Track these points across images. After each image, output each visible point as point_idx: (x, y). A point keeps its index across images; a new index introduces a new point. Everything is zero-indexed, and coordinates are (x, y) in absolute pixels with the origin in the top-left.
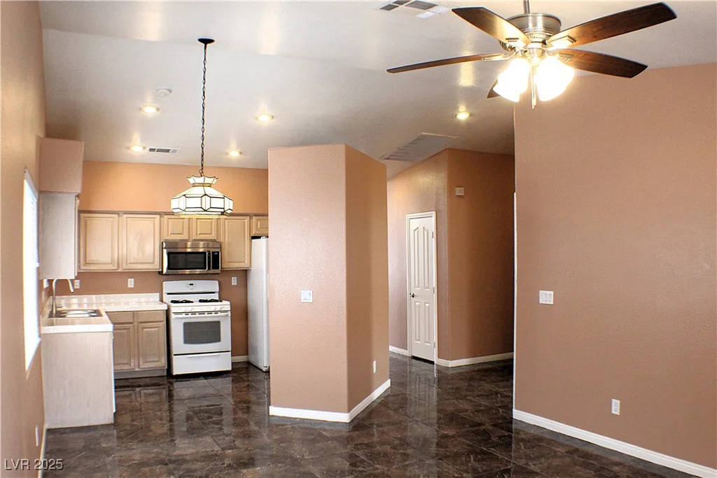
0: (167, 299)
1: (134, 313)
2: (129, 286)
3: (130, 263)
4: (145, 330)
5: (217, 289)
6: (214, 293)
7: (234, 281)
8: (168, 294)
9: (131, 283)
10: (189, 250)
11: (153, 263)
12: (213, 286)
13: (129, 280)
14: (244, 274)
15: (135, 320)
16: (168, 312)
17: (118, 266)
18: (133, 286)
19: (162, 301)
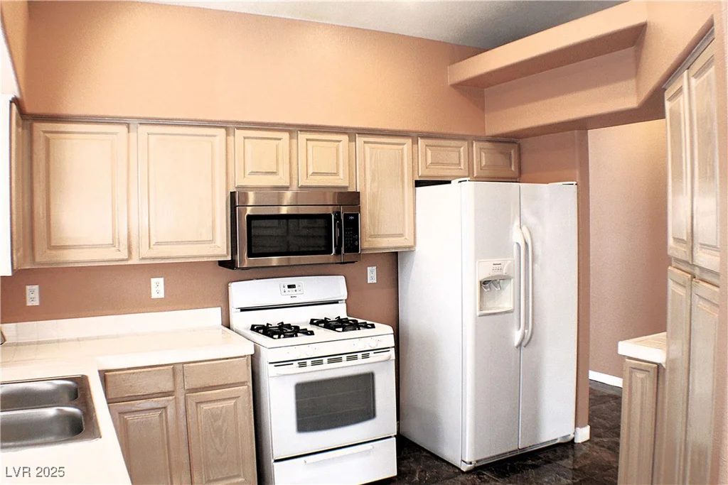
0: (242, 321)
1: (176, 370)
2: (154, 295)
3: (157, 243)
4: (205, 407)
5: (343, 294)
6: (336, 302)
7: (372, 275)
8: (243, 310)
9: (157, 287)
10: (284, 211)
11: (212, 241)
12: (335, 286)
13: (154, 281)
14: (393, 261)
15: (179, 386)
16: (254, 360)
17: (130, 252)
18: (162, 295)
19: (229, 327)
